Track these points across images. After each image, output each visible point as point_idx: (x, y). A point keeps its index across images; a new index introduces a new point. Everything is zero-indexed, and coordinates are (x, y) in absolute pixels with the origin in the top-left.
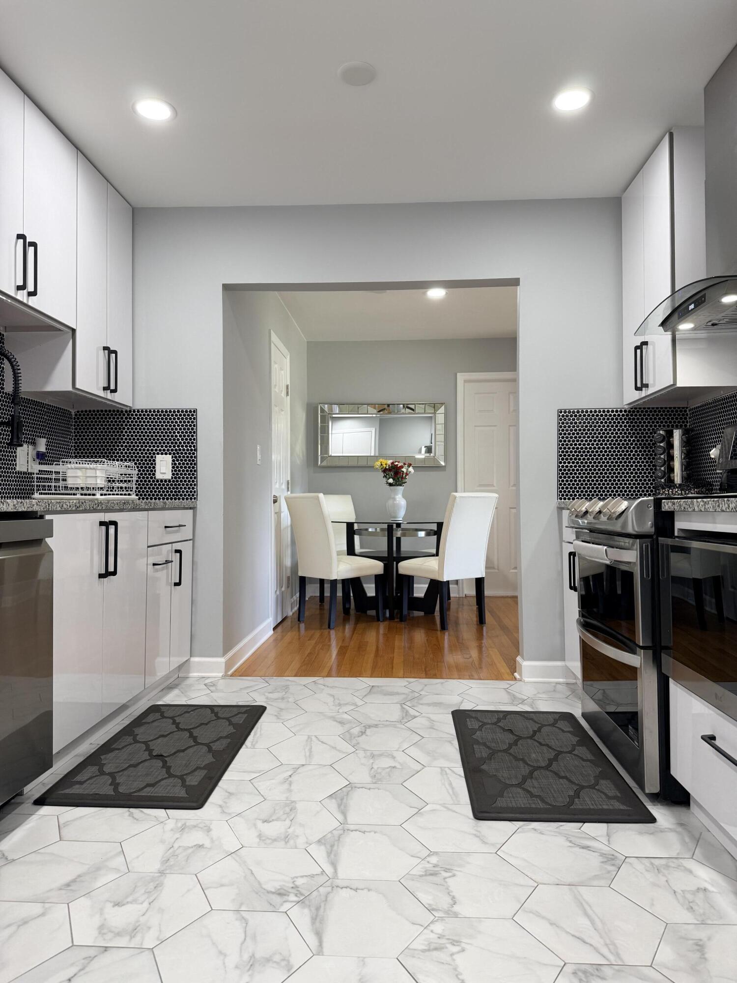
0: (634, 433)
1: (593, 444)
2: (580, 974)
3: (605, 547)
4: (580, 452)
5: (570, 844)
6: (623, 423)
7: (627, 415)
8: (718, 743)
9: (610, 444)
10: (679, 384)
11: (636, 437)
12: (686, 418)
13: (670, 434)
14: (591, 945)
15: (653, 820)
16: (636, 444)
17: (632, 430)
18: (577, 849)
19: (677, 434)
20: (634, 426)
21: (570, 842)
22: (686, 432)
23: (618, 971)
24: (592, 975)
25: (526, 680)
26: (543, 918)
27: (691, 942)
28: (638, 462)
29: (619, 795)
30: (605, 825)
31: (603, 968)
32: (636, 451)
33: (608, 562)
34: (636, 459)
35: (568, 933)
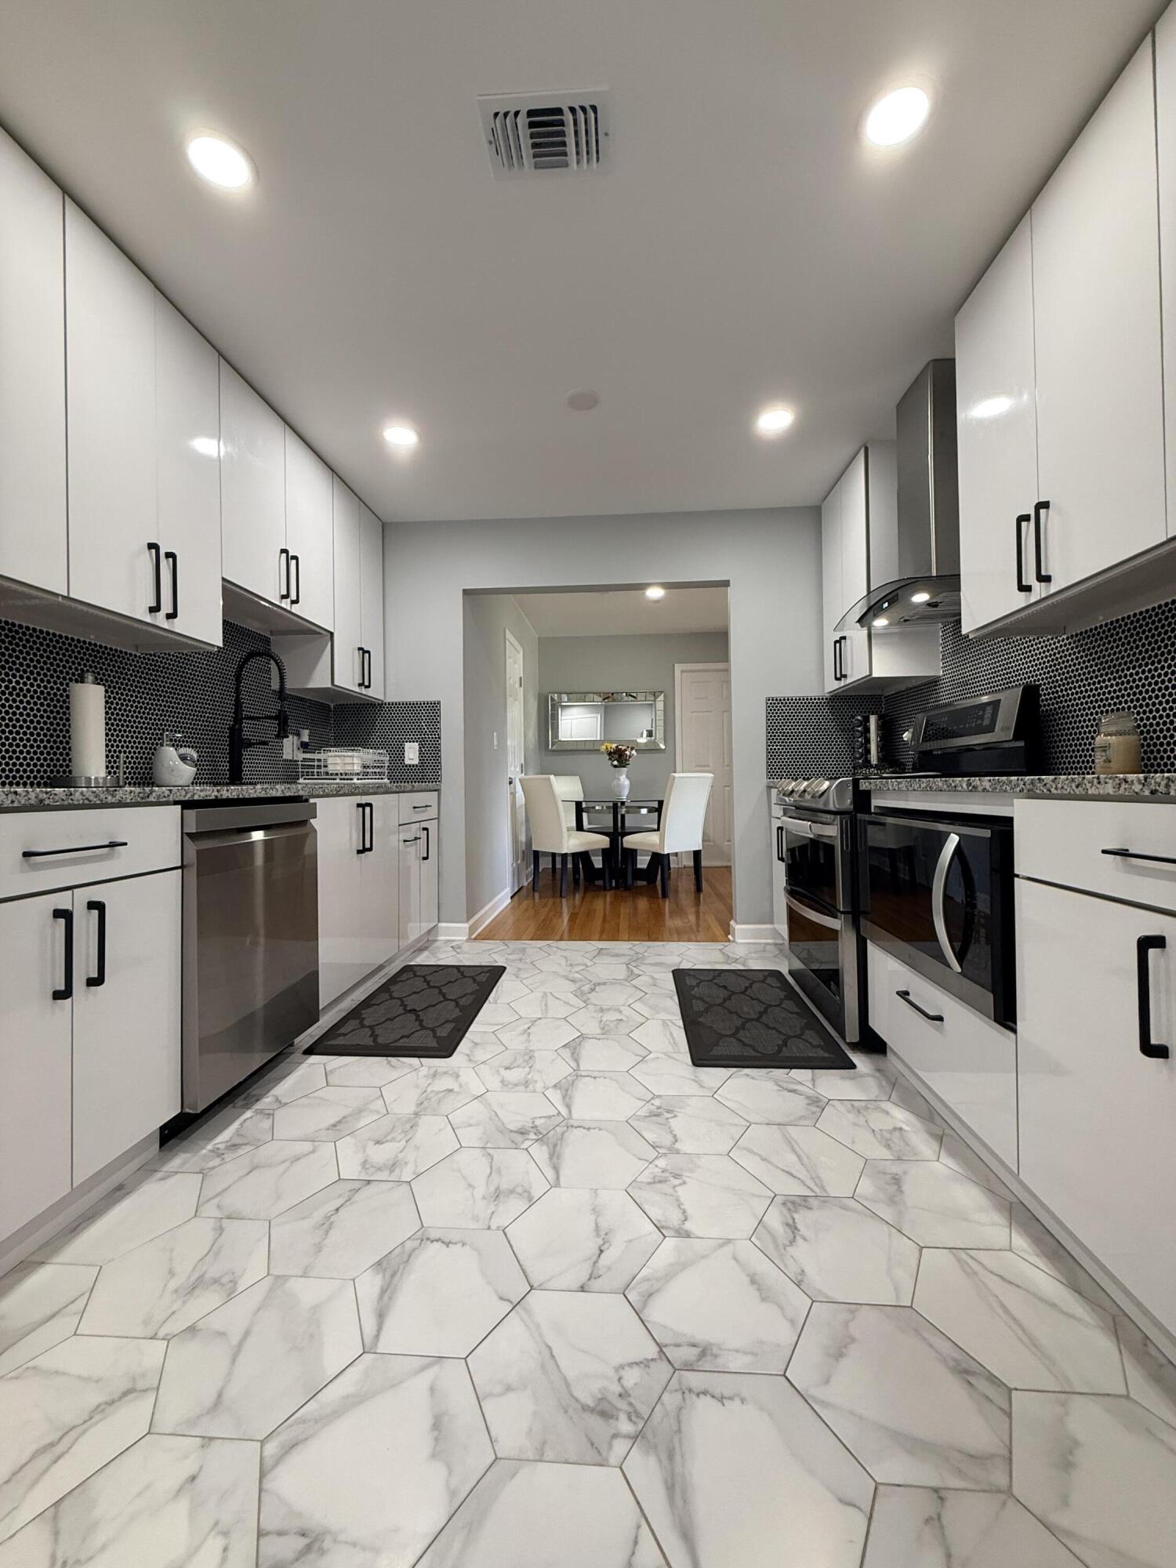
0: (834, 719)
1: (798, 729)
2: (789, 1204)
3: (810, 823)
4: (786, 736)
5: (778, 1088)
6: (824, 709)
7: (828, 703)
8: (911, 998)
9: (813, 729)
10: (875, 674)
11: (836, 722)
12: (881, 705)
13: (867, 720)
14: (799, 1179)
15: (853, 1066)
16: (836, 729)
17: (832, 716)
18: (786, 1092)
19: (873, 719)
20: (834, 712)
21: (779, 1086)
22: (880, 717)
23: (824, 1202)
24: (800, 1205)
25: (739, 941)
26: (755, 1154)
27: (888, 1177)
28: (839, 745)
29: (822, 1044)
30: (810, 1071)
31: (809, 1199)
32: (836, 735)
33: (812, 836)
34: (836, 742)
35: (778, 1167)
